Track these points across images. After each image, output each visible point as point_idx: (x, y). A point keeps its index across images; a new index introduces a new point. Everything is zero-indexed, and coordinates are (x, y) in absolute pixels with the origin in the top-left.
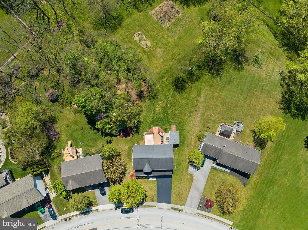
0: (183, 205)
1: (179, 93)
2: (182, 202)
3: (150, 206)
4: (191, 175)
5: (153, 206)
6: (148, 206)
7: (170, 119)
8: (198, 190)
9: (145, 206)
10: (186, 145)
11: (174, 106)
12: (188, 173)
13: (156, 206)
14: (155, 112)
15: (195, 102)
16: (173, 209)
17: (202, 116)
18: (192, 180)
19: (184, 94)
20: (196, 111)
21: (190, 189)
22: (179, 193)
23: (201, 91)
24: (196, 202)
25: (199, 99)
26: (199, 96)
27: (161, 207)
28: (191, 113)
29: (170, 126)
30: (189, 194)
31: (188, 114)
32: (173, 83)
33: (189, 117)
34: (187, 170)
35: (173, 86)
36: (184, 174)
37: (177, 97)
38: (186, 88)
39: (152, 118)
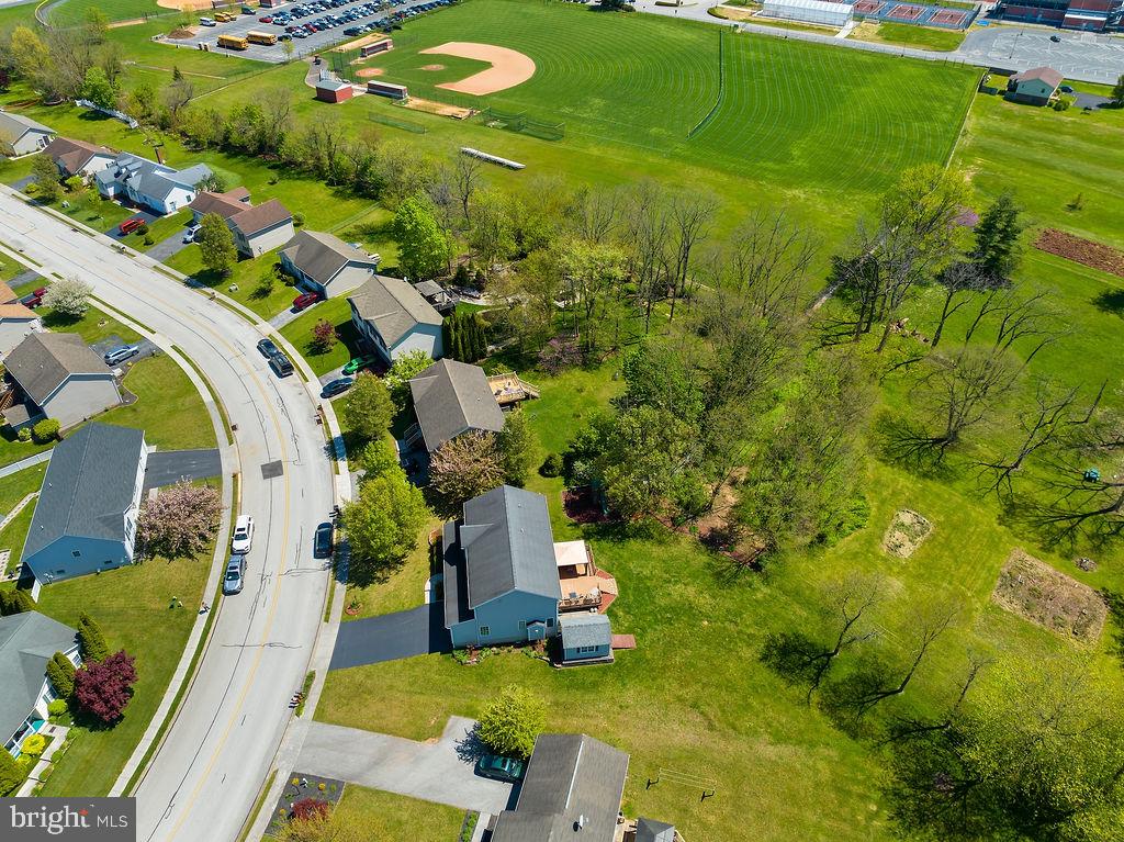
0: (319, 716)
1: (764, 658)
2: (330, 709)
3: (330, 602)
4: (438, 732)
5: (328, 614)
6: (332, 596)
7: (656, 630)
8: (376, 763)
9: (333, 588)
10: (563, 697)
11: (706, 642)
12: (448, 716)
13: (327, 620)
14: (670, 582)
15: (748, 722)
16: (311, 677)
17: (693, 755)
18: (419, 736)
19: (765, 675)
20: (711, 727)
21: (381, 730)
22: (370, 693)
23: (800, 743)
24: (325, 765)
25: (767, 737)
26: (779, 738)
27: (321, 639)
28: (695, 706)
29: (630, 631)
30: (360, 731)
31: (689, 693)
32: (797, 636)
33: (680, 699)
34: (459, 713)
35: (783, 635)
36: (445, 702)
37: (748, 653)
38: (791, 682)
39: (646, 572)
